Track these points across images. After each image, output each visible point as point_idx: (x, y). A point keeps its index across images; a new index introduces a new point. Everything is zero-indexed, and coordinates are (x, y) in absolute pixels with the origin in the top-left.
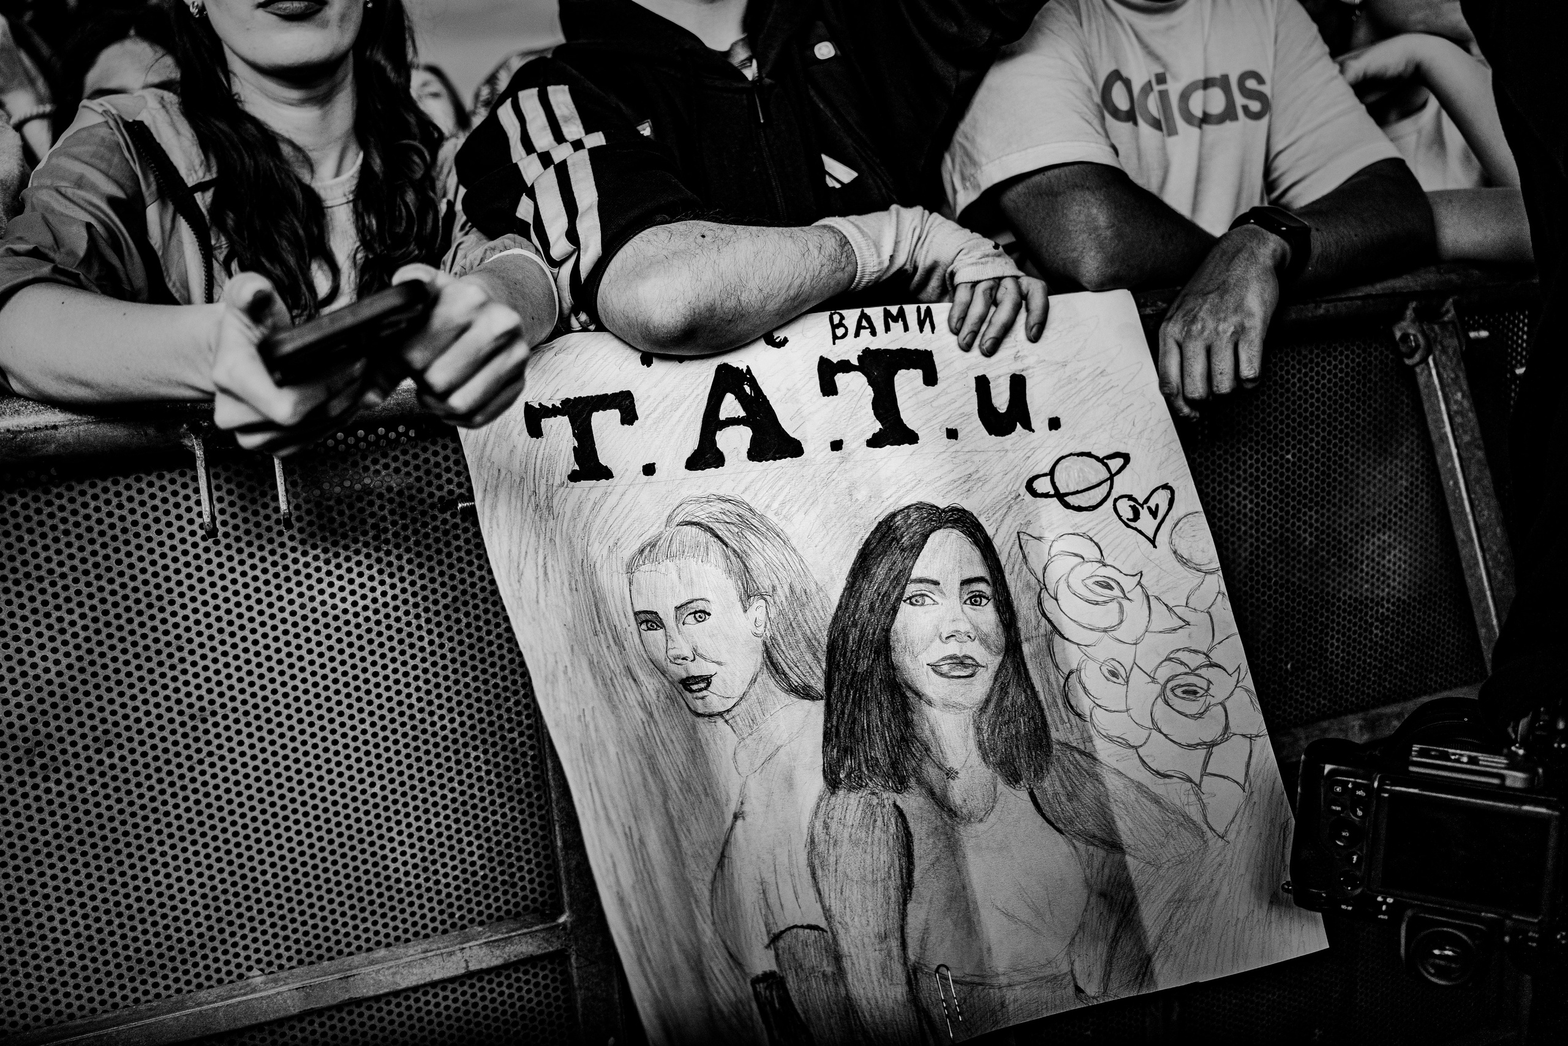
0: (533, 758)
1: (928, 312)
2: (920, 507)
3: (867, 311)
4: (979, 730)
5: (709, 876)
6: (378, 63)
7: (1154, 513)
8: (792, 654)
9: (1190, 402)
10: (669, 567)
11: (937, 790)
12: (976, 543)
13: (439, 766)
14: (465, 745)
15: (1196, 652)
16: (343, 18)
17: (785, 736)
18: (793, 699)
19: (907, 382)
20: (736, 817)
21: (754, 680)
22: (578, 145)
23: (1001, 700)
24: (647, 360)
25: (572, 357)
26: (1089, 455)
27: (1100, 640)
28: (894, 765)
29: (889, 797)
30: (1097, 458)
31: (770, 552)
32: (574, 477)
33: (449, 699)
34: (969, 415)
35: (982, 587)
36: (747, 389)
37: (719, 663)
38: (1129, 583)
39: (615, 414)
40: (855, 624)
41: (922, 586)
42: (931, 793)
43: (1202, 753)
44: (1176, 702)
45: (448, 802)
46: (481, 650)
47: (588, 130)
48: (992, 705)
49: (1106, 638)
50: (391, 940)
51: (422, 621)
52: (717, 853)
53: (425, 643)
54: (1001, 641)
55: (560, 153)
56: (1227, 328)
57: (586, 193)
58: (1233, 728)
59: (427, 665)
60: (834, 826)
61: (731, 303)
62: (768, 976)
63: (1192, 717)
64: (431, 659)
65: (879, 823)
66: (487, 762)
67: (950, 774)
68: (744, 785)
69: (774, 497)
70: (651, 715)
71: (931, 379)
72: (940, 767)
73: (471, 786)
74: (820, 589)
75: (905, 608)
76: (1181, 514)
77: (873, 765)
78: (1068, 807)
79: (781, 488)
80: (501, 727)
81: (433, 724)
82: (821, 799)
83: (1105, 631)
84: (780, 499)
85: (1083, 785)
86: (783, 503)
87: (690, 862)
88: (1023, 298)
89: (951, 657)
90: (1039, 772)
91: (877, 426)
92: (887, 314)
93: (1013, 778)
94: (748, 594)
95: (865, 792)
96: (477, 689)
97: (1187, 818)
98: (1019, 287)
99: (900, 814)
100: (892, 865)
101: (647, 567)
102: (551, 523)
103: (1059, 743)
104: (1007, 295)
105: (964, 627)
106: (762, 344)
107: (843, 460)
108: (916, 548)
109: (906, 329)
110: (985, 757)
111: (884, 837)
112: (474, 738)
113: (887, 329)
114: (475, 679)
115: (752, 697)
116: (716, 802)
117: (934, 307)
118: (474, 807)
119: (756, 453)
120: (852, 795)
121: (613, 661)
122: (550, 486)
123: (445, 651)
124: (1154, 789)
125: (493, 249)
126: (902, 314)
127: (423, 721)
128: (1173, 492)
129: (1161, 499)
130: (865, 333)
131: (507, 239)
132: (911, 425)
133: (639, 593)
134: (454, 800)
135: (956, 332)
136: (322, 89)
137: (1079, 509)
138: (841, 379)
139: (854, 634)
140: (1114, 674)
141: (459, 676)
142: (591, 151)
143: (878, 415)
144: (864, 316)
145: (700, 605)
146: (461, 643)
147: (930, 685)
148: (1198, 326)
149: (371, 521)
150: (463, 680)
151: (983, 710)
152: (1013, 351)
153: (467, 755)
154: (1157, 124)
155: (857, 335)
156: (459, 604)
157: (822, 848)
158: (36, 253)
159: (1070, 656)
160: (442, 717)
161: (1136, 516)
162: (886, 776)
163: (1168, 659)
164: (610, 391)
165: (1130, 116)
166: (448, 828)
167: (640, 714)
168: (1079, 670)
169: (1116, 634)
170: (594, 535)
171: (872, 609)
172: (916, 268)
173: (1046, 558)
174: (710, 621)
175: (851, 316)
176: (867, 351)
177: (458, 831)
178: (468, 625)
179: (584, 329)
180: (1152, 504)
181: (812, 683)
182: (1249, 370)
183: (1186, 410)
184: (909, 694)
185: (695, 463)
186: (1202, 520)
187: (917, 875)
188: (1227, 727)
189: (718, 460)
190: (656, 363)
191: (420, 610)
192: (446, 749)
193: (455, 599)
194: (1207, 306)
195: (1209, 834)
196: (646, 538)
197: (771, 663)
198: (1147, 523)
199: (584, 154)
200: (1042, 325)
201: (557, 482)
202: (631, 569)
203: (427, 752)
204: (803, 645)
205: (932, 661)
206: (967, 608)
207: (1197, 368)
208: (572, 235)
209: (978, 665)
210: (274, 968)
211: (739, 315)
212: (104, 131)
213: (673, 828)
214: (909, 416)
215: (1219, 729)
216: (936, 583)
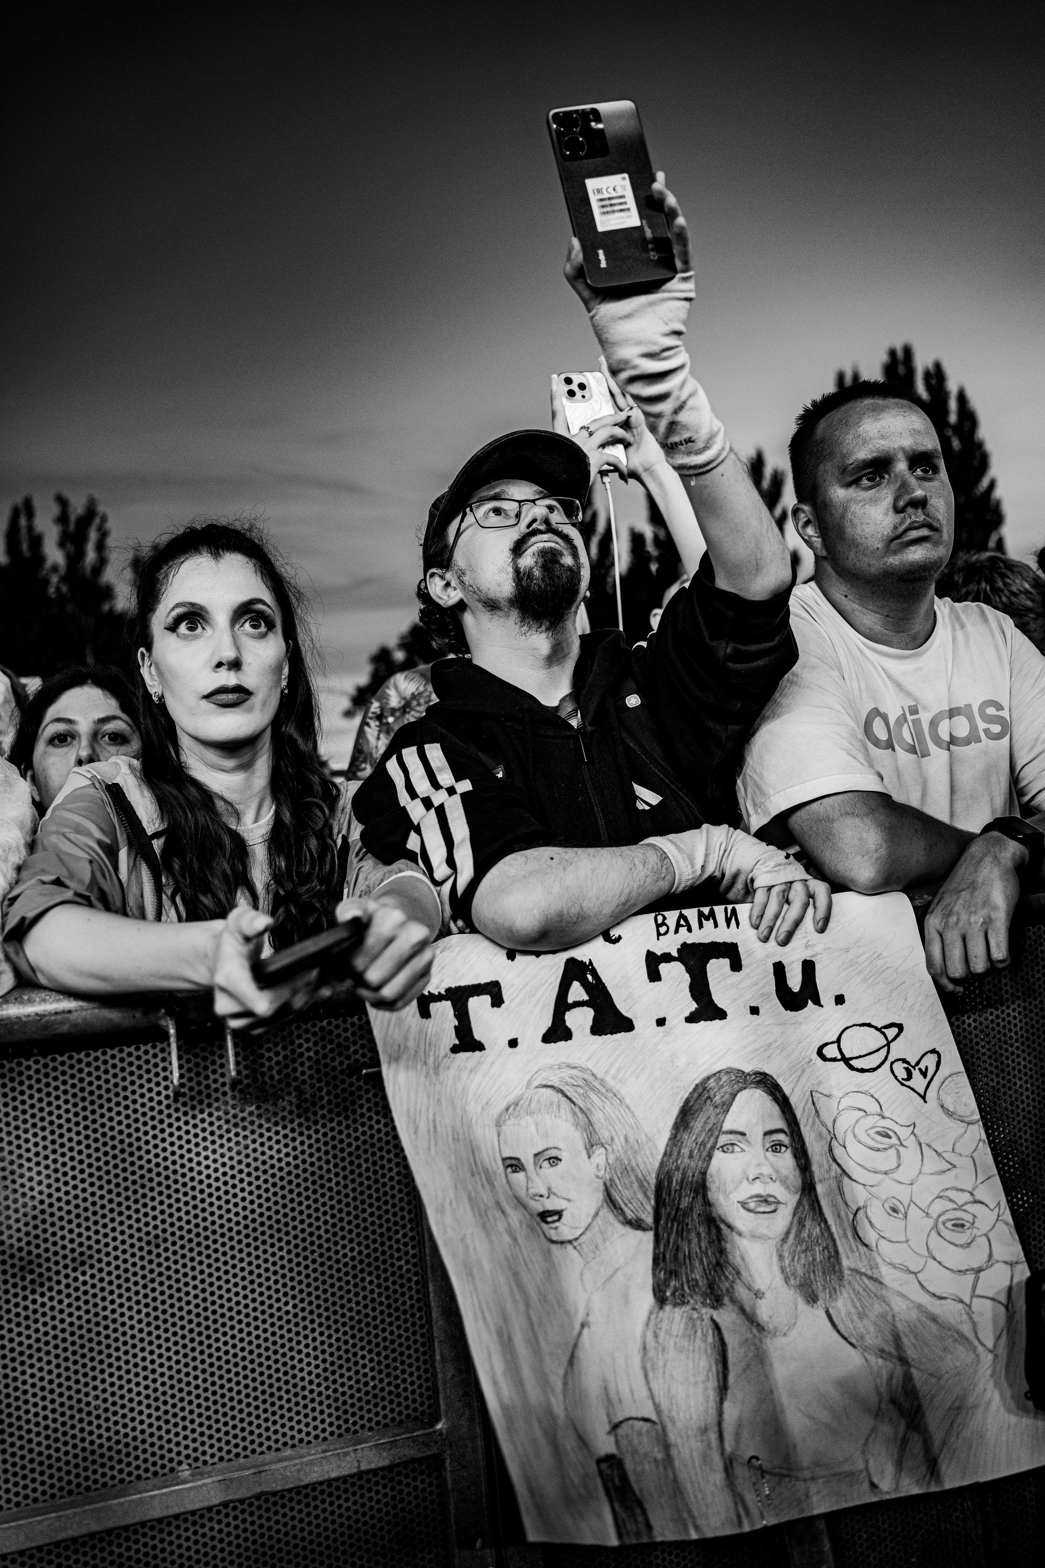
0: (417, 1283)
1: (734, 911)
2: (728, 1071)
3: (685, 912)
4: (781, 1257)
5: (561, 1372)
6: (290, 737)
7: (924, 1074)
8: (627, 1193)
9: (953, 981)
10: (529, 1121)
11: (747, 1308)
12: (776, 1100)
13: (341, 1288)
14: (362, 1271)
15: (962, 1190)
16: (264, 703)
17: (622, 1260)
18: (628, 1229)
19: (717, 968)
20: (583, 1326)
21: (596, 1215)
22: (451, 791)
23: (799, 1231)
24: (511, 956)
25: (454, 954)
26: (869, 1025)
27: (882, 1181)
28: (711, 1286)
29: (707, 1312)
30: (876, 1028)
31: (609, 1109)
32: (455, 1050)
33: (350, 1232)
34: (768, 995)
35: (781, 1137)
36: (590, 977)
37: (569, 1200)
38: (904, 1133)
39: (486, 999)
40: (677, 1169)
41: (731, 1136)
42: (742, 1310)
43: (971, 1277)
44: (945, 1233)
45: (346, 1319)
46: (377, 1190)
47: (458, 779)
48: (792, 1236)
49: (887, 1179)
50: (296, 1441)
51: (331, 1166)
52: (568, 1354)
53: (333, 1184)
54: (799, 1182)
55: (439, 798)
56: (978, 920)
57: (460, 829)
58: (996, 1256)
59: (334, 1202)
60: (662, 1335)
61: (575, 910)
62: (609, 1459)
63: (961, 1246)
64: (337, 1198)
65: (699, 1334)
66: (379, 1286)
67: (758, 1294)
68: (589, 1300)
69: (612, 1064)
70: (515, 1240)
71: (736, 966)
72: (749, 1288)
73: (366, 1306)
74: (649, 1140)
75: (718, 1155)
76: (947, 1074)
77: (694, 1285)
78: (859, 1324)
79: (618, 1057)
80: (392, 1256)
81: (337, 1252)
82: (651, 1313)
83: (886, 1173)
84: (616, 1066)
85: (872, 1305)
86: (619, 1070)
87: (548, 1360)
88: (811, 896)
89: (757, 1196)
90: (833, 1294)
91: (694, 1006)
92: (701, 914)
93: (812, 1299)
94: (591, 1146)
95: (687, 1308)
96: (373, 1223)
97: (961, 1334)
98: (807, 887)
99: (717, 1327)
100: (710, 1370)
101: (512, 1121)
102: (438, 1087)
103: (850, 1269)
104: (797, 895)
105: (767, 1170)
106: (600, 941)
107: (667, 1034)
108: (726, 1106)
109: (716, 925)
110: (787, 1280)
111: (703, 1345)
112: (369, 1265)
113: (701, 926)
114: (372, 1214)
115: (595, 1228)
116: (567, 1313)
117: (738, 907)
118: (368, 1325)
119: (598, 1029)
120: (677, 1310)
121: (486, 1197)
122: (436, 1058)
123: (348, 1191)
124: (930, 1308)
125: (390, 872)
126: (712, 914)
127: (329, 1249)
128: (939, 1056)
129: (930, 1062)
130: (683, 930)
131: (401, 863)
132: (720, 1005)
133: (506, 1143)
134: (351, 1319)
135: (757, 927)
136: (246, 758)
137: (862, 1071)
138: (663, 968)
139: (677, 1176)
140: (895, 1210)
141: (359, 1212)
142: (462, 795)
143: (694, 997)
144: (682, 916)
145: (553, 1153)
146: (361, 1184)
147: (740, 1219)
148: (953, 919)
149: (294, 1084)
150: (362, 1216)
151: (784, 1240)
152: (804, 941)
153: (363, 1280)
154: (912, 750)
155: (676, 932)
156: (360, 1152)
157: (651, 1353)
158: (58, 882)
159: (857, 1194)
160: (344, 1247)
161: (910, 1077)
162: (705, 1295)
163: (940, 1197)
164: (483, 981)
165: (889, 745)
166: (346, 1342)
167: (507, 1239)
168: (865, 1207)
169: (895, 1176)
170: (470, 1096)
171: (691, 1156)
172: (723, 875)
173: (835, 1112)
174: (561, 1165)
175: (672, 917)
176: (684, 945)
177: (354, 1346)
178: (367, 1169)
179: (461, 931)
180: (922, 1066)
181: (643, 1217)
182: (1000, 952)
183: (950, 987)
184: (723, 1226)
185: (550, 1037)
186: (964, 1080)
187: (731, 1378)
188: (991, 1255)
189: (567, 1035)
190: (519, 958)
191: (330, 1157)
192: (347, 1274)
193: (358, 1148)
194: (961, 902)
195: (980, 1349)
196: (511, 1098)
197: (610, 1201)
198: (918, 1081)
199: (457, 798)
200: (827, 919)
201: (442, 1054)
202: (498, 1124)
203: (331, 1276)
204: (636, 1185)
205: (741, 1199)
206: (770, 1154)
207: (956, 953)
208: (451, 862)
209: (779, 1203)
210: (200, 1464)
211: (582, 917)
212: (92, 791)
213: (533, 1329)
214: (720, 998)
215: (985, 1257)
216: (743, 1134)
